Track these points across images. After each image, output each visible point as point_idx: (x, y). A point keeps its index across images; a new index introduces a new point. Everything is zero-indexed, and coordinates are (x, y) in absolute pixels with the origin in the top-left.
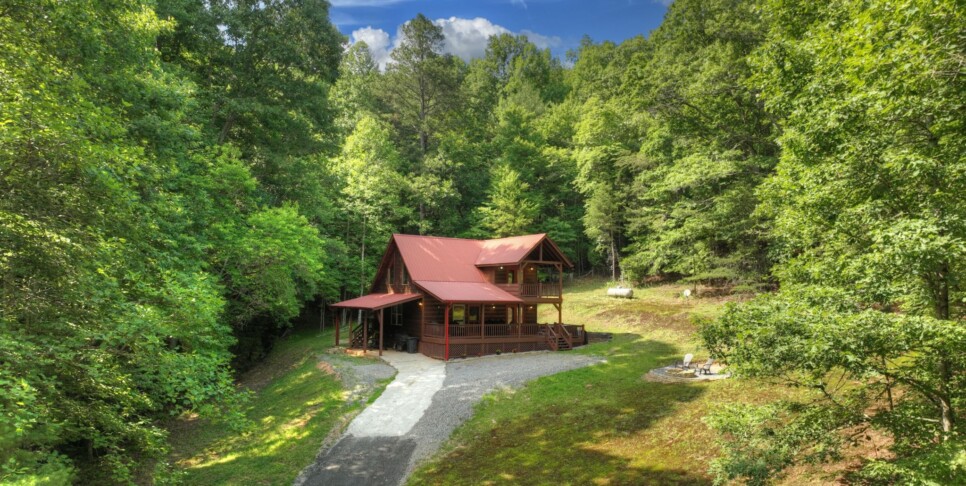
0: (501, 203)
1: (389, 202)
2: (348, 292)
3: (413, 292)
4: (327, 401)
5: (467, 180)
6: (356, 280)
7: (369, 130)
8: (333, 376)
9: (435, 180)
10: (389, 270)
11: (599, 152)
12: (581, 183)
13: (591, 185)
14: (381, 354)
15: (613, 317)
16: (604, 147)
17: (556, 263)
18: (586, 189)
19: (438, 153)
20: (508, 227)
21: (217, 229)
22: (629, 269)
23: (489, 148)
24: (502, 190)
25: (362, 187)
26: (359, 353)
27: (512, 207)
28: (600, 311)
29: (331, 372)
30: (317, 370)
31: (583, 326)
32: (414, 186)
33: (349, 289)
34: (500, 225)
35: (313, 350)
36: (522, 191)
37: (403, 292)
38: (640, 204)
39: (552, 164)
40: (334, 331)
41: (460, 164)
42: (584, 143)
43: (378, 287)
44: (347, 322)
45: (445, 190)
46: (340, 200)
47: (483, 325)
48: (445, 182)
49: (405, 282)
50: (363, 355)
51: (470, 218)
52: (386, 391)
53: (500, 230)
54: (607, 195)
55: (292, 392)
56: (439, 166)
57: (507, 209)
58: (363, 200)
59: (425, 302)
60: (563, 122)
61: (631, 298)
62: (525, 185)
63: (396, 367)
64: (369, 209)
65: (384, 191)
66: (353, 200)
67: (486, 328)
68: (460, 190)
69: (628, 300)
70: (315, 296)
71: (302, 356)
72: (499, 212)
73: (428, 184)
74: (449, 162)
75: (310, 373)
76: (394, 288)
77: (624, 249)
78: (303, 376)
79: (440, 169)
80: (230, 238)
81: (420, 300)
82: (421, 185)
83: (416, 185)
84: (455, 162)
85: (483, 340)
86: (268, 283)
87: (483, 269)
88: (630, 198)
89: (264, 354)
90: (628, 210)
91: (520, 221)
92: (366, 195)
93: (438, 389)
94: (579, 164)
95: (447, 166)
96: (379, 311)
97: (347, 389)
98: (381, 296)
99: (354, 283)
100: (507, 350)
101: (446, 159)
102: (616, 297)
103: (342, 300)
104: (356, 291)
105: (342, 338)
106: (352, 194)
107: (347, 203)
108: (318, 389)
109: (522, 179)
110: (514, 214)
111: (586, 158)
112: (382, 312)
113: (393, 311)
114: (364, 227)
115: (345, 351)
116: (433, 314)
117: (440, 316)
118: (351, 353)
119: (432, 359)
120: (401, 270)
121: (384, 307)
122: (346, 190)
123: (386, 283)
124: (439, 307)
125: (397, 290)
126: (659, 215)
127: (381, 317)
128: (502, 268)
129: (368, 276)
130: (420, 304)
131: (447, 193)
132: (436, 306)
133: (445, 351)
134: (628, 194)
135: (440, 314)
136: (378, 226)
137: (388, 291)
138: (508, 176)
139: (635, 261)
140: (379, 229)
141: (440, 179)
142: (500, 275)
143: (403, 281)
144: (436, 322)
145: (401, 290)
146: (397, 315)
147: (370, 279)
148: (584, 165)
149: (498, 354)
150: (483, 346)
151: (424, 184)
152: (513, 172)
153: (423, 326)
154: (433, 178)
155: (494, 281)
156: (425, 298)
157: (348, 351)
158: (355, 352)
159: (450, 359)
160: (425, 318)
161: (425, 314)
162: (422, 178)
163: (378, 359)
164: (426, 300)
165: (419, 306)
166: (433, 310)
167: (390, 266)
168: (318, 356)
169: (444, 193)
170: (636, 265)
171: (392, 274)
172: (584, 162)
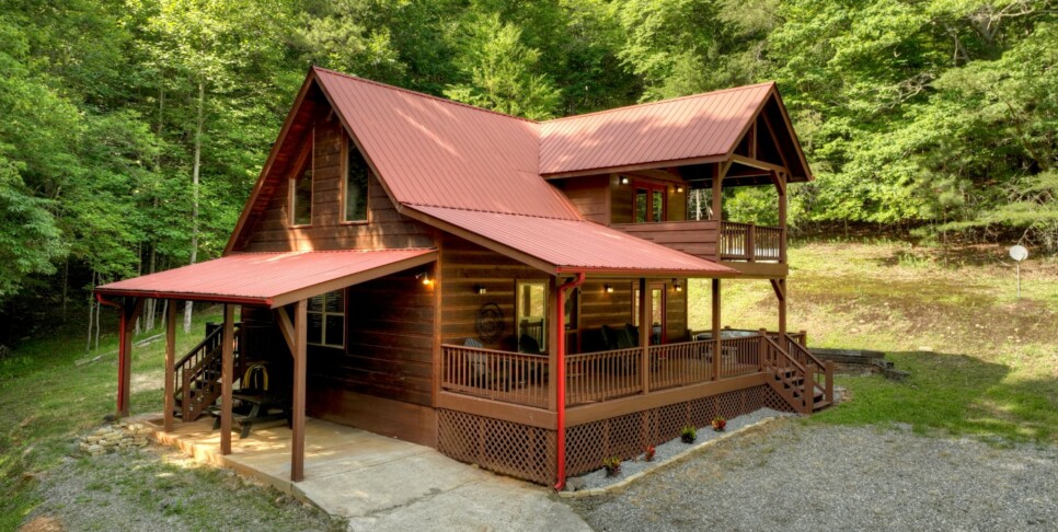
1: (263, 48)
2: (160, 255)
3: (393, 242)
9: (356, 29)
10: (293, 182)
13: (658, 58)
14: (297, 472)
17: (777, 169)
18: (647, 66)
24: (492, 58)
26: (203, 449)
27: (516, 88)
31: (803, 335)
32: (309, 37)
33: (162, 249)
36: (529, 65)
37: (352, 245)
40: (115, 350)
43: (256, 234)
44: (157, 323)
45: (377, 49)
46: (142, 46)
47: (646, 346)
48: (375, 35)
49: (359, 211)
50: (217, 462)
57: (505, 95)
59: (445, 274)
62: (534, 54)
64: (212, 66)
66: (173, 45)
67: (654, 357)
68: (404, 56)
76: (312, 232)
81: (427, 269)
82: (326, 36)
85: (650, 397)
87: (567, 183)
92: (205, 32)
94: (626, 23)
96: (291, 309)
98: (272, 259)
99: (175, 233)
103: (145, 271)
104: (181, 253)
105: (145, 368)
106: (171, 32)
107: (157, 52)
109: (525, 39)
110: (519, 102)
111: (646, 10)
112: (302, 313)
113: (311, 304)
114: (200, 107)
115: (153, 435)
116: (466, 315)
117: (486, 320)
118: (174, 448)
119: (492, 480)
120: (338, 177)
121: (313, 294)
122: (155, 23)
123: (285, 222)
124: (482, 292)
125: (326, 241)
126: (806, 112)
127: (298, 339)
128: (625, 181)
129: (209, 220)
130: (426, 282)
131: (380, 56)
132: (476, 288)
133: (550, 452)
134: (734, 75)
135: (483, 313)
136: (235, 107)
137: (292, 244)
138: (501, 34)
139: (759, 198)
140: (237, 113)
141: (364, 29)
142: (622, 201)
143: (345, 210)
144: (484, 341)
145: (343, 241)
146: (325, 315)
147: (214, 224)
148: (637, 23)
149: (688, 439)
150: (646, 419)
151: (333, 34)
152: (509, 26)
153: (438, 356)
154: (349, 26)
155: (607, 218)
156: (448, 259)
157: (161, 435)
158: (188, 443)
159: (569, 484)
160: (446, 330)
161: (446, 315)
162: (327, 22)
163: (298, 500)
164: (452, 266)
165: (423, 289)
166: (466, 301)
167: (296, 173)
168: (40, 476)
169: (374, 54)
170: (762, 206)
171: (304, 194)
172: (640, 17)
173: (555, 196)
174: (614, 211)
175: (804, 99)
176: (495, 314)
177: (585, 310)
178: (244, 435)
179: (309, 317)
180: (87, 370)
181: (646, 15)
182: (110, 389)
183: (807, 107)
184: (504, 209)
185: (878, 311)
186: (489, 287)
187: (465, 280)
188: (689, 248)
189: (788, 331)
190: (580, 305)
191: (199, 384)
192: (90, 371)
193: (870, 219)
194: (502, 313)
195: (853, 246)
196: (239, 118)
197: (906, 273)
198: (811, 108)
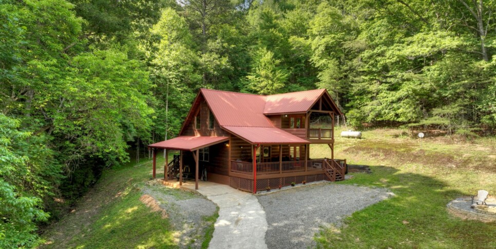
0: (263, 73)
1: (187, 69)
3: (219, 135)
4: (158, 244)
5: (237, 57)
6: (162, 125)
7: (171, 18)
8: (160, 213)
9: (217, 56)
10: (196, 118)
11: (329, 39)
12: (317, 60)
13: (324, 61)
14: (197, 188)
15: (357, 153)
16: (333, 35)
17: (330, 112)
18: (320, 64)
19: (217, 39)
20: (268, 89)
21: (35, 66)
22: (354, 118)
23: (246, 39)
24: (263, 64)
25: (166, 59)
26: (175, 185)
27: (271, 75)
28: (346, 148)
29: (157, 209)
30: (143, 205)
31: (345, 160)
32: (201, 60)
33: (159, 133)
34: (262, 88)
35: (135, 181)
36: (276, 66)
37: (210, 135)
38: (359, 74)
39: (295, 48)
41: (233, 46)
42: (316, 33)
43: (186, 131)
45: (224, 63)
46: (150, 69)
48: (223, 58)
49: (212, 127)
50: (179, 187)
51: (239, 84)
52: (216, 231)
53: (262, 92)
54: (336, 68)
55: (121, 230)
56: (218, 48)
57: (267, 77)
58: (167, 68)
59: (232, 143)
60: (299, 21)
61: (360, 138)
62: (278, 61)
63: (215, 201)
64: (172, 75)
65: (183, 62)
66: (160, 68)
67: (283, 164)
68: (233, 65)
69: (359, 140)
70: (135, 138)
71: (126, 185)
72: (262, 79)
73: (212, 59)
74: (226, 45)
75: (136, 208)
76: (200, 132)
77: (347, 105)
78: (130, 210)
79: (218, 50)
80: (51, 76)
81: (227, 142)
82: (207, 60)
83: (203, 59)
84: (229, 45)
85: (282, 174)
86: (97, 128)
87: (270, 117)
88: (351, 69)
89: (94, 180)
90: (351, 78)
91: (276, 85)
92: (169, 64)
93: (265, 228)
94: (313, 48)
95: (224, 47)
96: (195, 152)
97: (175, 229)
98: (190, 138)
99: (161, 127)
100: (298, 182)
101: (223, 42)
102: (349, 137)
105: (159, 167)
106: (159, 64)
107: (155, 70)
108: (147, 229)
109: (275, 57)
110: (272, 80)
111: (319, 44)
112: (198, 152)
113: (200, 150)
114: (168, 88)
115: (163, 182)
116: (238, 153)
117: (243, 155)
118: (168, 185)
119: (240, 192)
120: (207, 118)
121: (200, 148)
122: (154, 61)
123: (193, 128)
124: (242, 147)
125: (204, 134)
126: (375, 81)
127: (197, 158)
128: (286, 116)
129: (171, 122)
130: (227, 145)
131: (225, 66)
132: (240, 146)
133: (253, 185)
134: (350, 67)
135: (242, 153)
136: (178, 87)
137: (195, 134)
138: (266, 55)
139: (357, 113)
140: (179, 89)
141: (219, 56)
142: (285, 121)
143: (209, 126)
144: (243, 160)
145: (208, 134)
146: (204, 153)
147: (172, 124)
148: (317, 48)
149: (293, 185)
150: (281, 179)
151: (209, 59)
152: (269, 52)
153: (230, 163)
154: (215, 56)
155: (280, 126)
156: (232, 139)
157: (164, 182)
158: (172, 184)
159: (257, 192)
160: (232, 157)
161: (232, 153)
162: (207, 55)
163: (197, 193)
164: (233, 141)
165: (226, 147)
166: (237, 150)
167: (197, 115)
168: (141, 189)
169: (223, 65)
170: (358, 115)
171: (199, 121)
172: (317, 46)
173: (267, 120)
174: (282, 124)
175: (375, 76)
176: (245, 153)
177: (273, 152)
178: (185, 182)
179: (199, 153)
180: (138, 168)
181: (319, 45)
182: (151, 172)
183: (375, 79)
184: (249, 125)
185: (378, 153)
186: (243, 146)
187: (237, 145)
188: (299, 136)
189: (334, 158)
190: (271, 151)
191: (173, 171)
192: (139, 169)
193: (397, 120)
194: (247, 153)
195: (391, 130)
196: (180, 91)
197: (400, 140)
198: (377, 80)
